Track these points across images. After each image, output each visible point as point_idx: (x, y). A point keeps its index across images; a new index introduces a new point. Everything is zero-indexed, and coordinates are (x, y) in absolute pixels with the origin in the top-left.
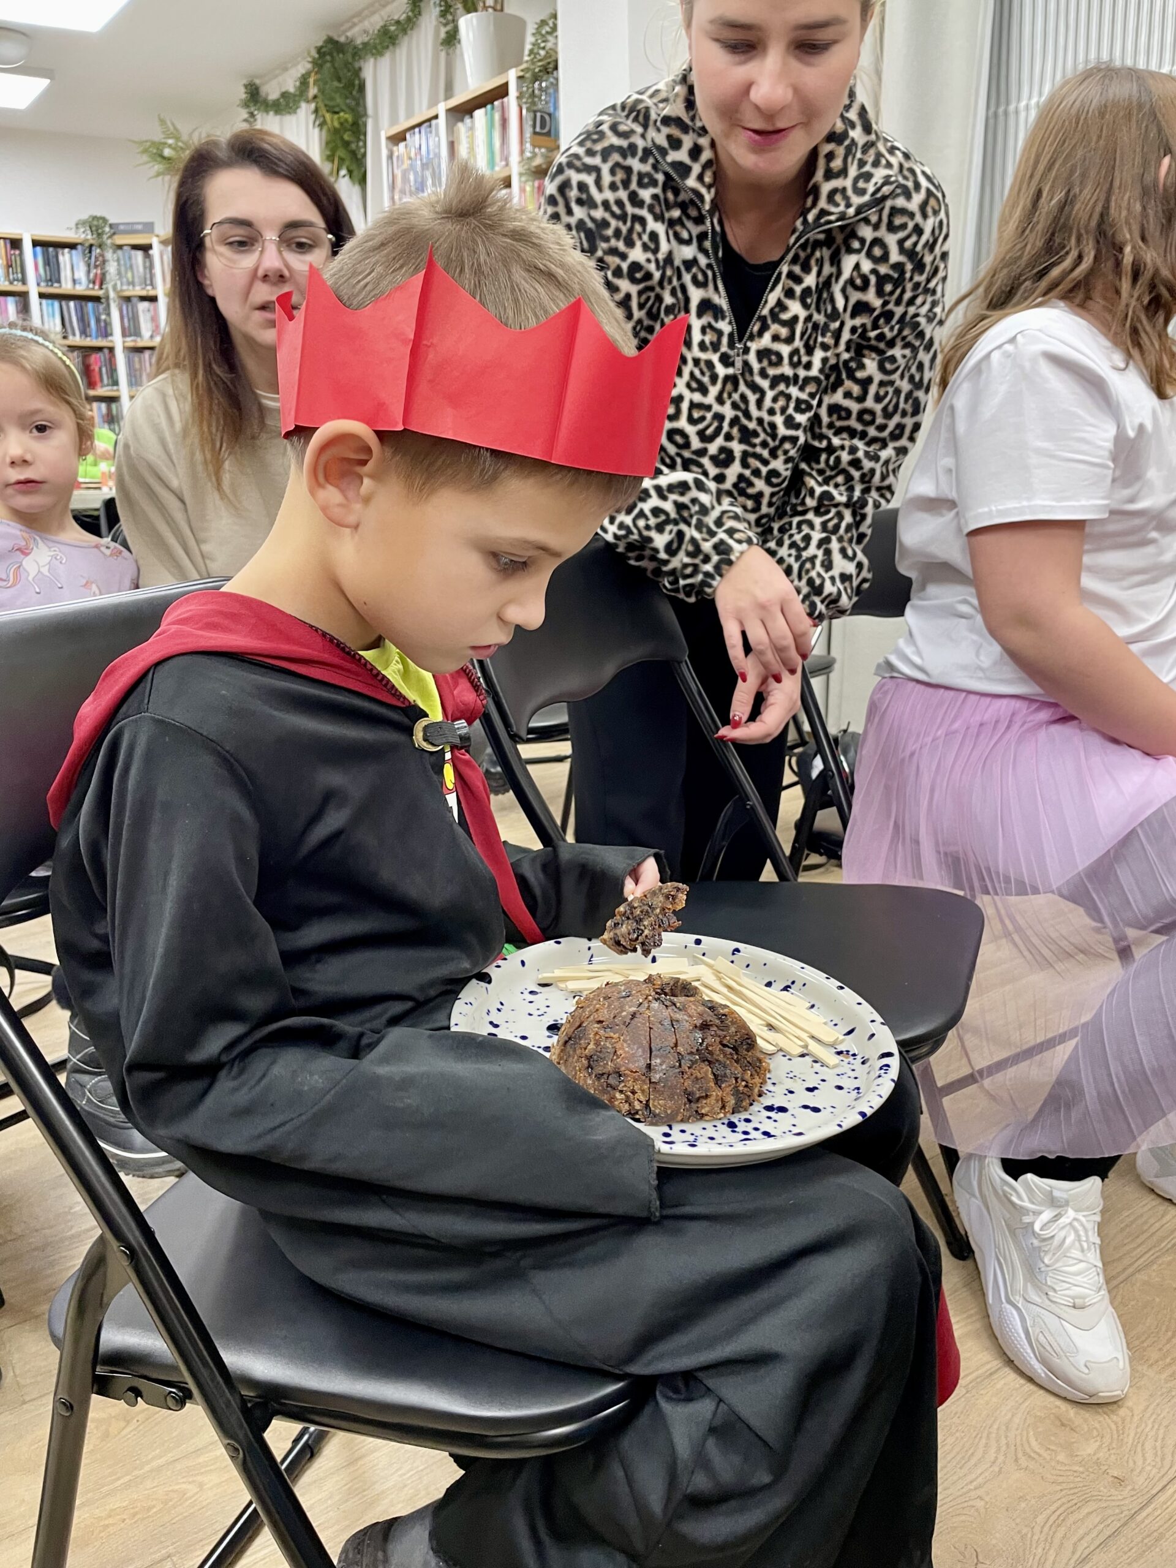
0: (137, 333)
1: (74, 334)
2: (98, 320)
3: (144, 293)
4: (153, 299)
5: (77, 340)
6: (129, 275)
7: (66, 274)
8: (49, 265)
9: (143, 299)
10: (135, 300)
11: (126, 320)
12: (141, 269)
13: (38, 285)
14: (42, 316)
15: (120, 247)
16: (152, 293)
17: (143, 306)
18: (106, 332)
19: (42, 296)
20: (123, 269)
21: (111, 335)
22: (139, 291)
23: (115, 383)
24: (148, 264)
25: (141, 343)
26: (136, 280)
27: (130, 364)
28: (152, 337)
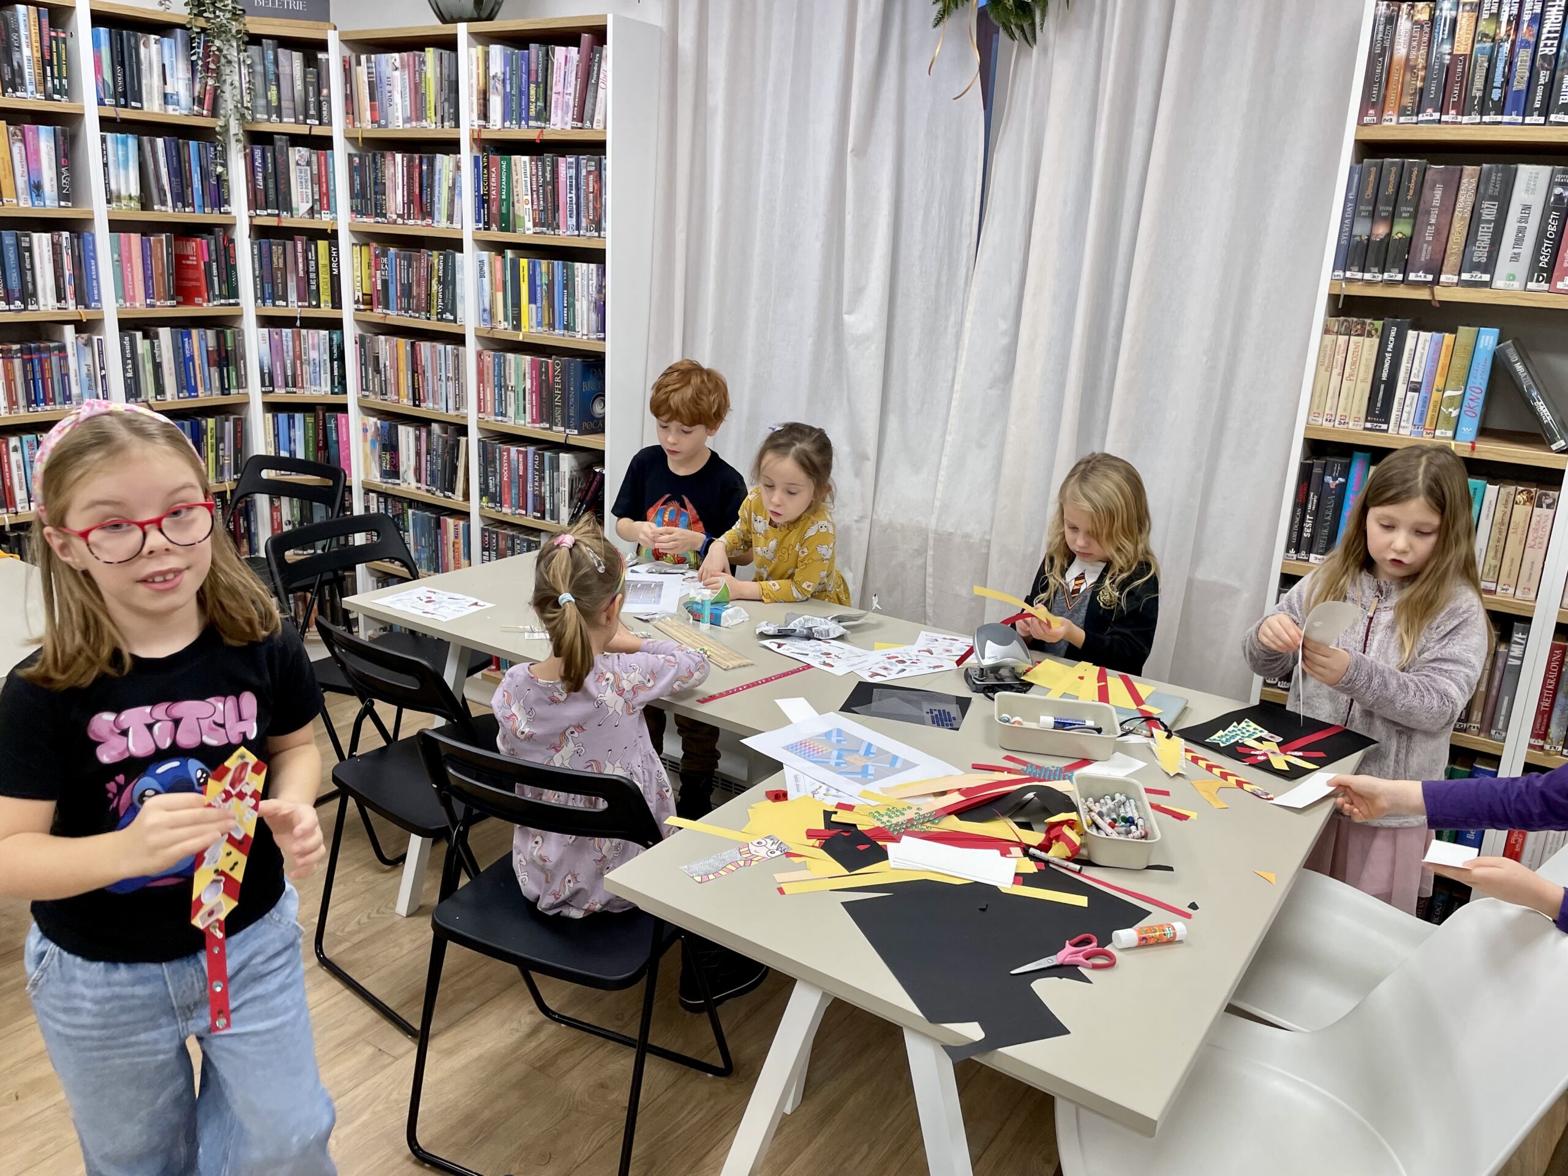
0: (283, 202)
1: (163, 203)
2: (205, 175)
3: (303, 130)
4: (323, 143)
5: (166, 212)
6: (273, 94)
7: (151, 83)
8: (123, 65)
9: (296, 140)
10: (280, 142)
11: (260, 177)
12: (299, 86)
13: (101, 103)
14: (105, 165)
15: (255, 40)
16: (318, 131)
17: (297, 155)
18: (219, 196)
19: (107, 124)
20: (259, 81)
21: (227, 202)
22: (289, 125)
23: (233, 292)
24: (311, 78)
25: (287, 221)
26: (286, 104)
27: (263, 261)
28: (312, 211)
